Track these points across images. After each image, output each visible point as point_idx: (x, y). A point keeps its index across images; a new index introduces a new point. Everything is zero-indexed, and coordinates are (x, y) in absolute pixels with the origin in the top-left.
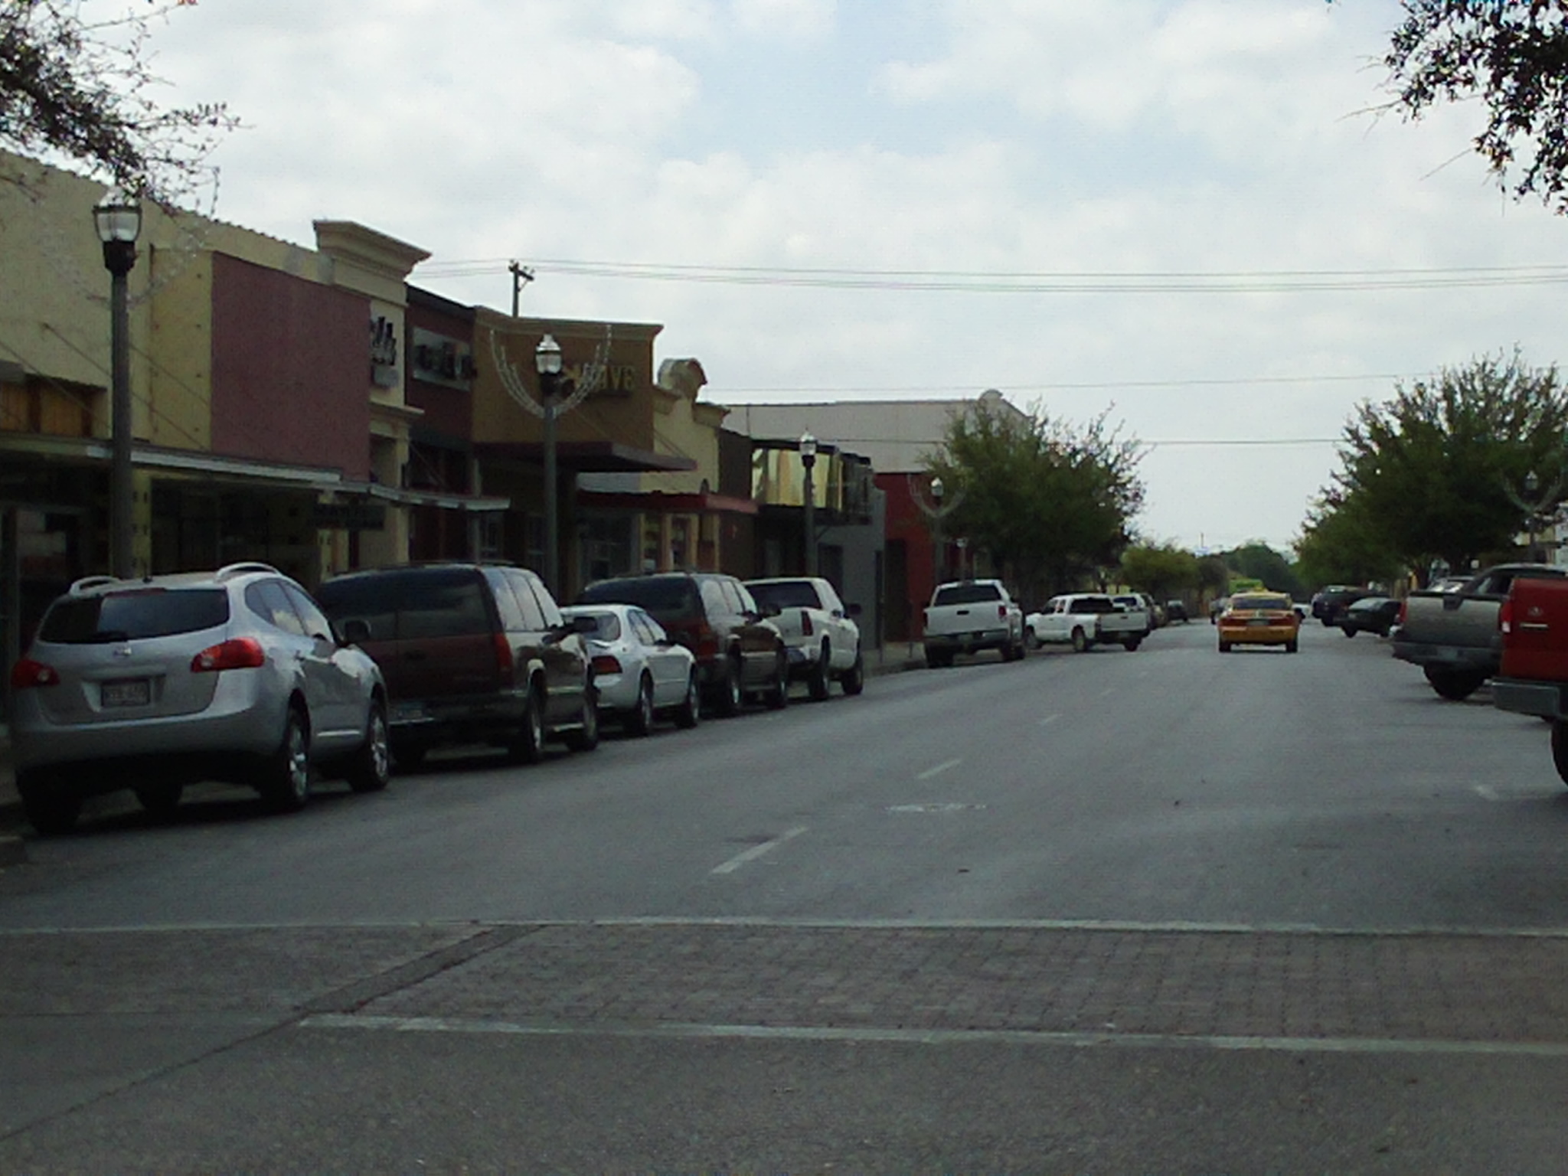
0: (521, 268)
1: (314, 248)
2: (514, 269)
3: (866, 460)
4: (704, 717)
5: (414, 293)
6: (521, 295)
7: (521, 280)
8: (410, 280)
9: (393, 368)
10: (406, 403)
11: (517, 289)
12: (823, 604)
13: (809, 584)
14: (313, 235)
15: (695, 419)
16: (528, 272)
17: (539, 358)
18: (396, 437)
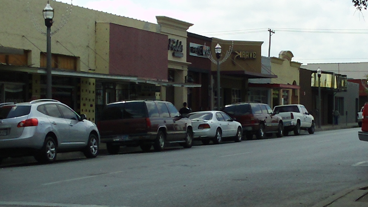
0: (271, 30)
1: (157, 23)
2: (270, 31)
3: (346, 76)
4: (243, 139)
5: (189, 34)
6: (271, 36)
7: (272, 33)
8: (188, 31)
9: (182, 52)
10: (187, 62)
11: (270, 35)
12: (300, 111)
13: (297, 106)
14: (156, 20)
15: (291, 66)
16: (273, 31)
17: (216, 49)
18: (183, 69)
